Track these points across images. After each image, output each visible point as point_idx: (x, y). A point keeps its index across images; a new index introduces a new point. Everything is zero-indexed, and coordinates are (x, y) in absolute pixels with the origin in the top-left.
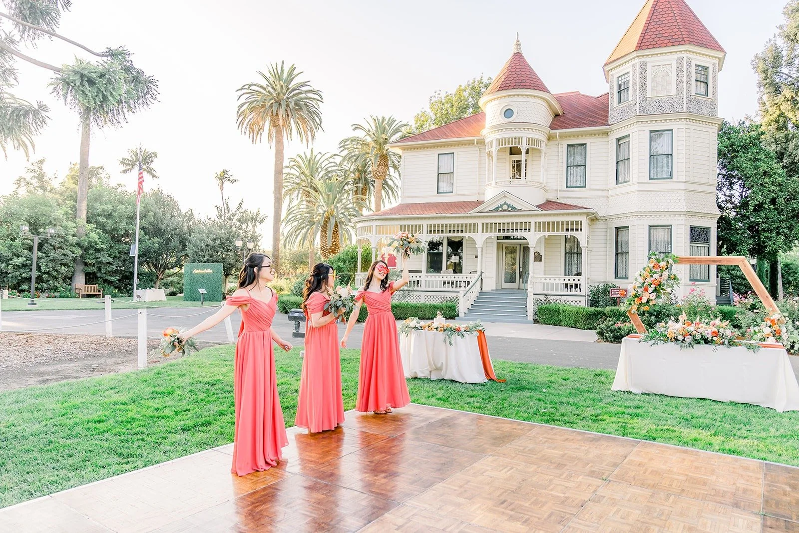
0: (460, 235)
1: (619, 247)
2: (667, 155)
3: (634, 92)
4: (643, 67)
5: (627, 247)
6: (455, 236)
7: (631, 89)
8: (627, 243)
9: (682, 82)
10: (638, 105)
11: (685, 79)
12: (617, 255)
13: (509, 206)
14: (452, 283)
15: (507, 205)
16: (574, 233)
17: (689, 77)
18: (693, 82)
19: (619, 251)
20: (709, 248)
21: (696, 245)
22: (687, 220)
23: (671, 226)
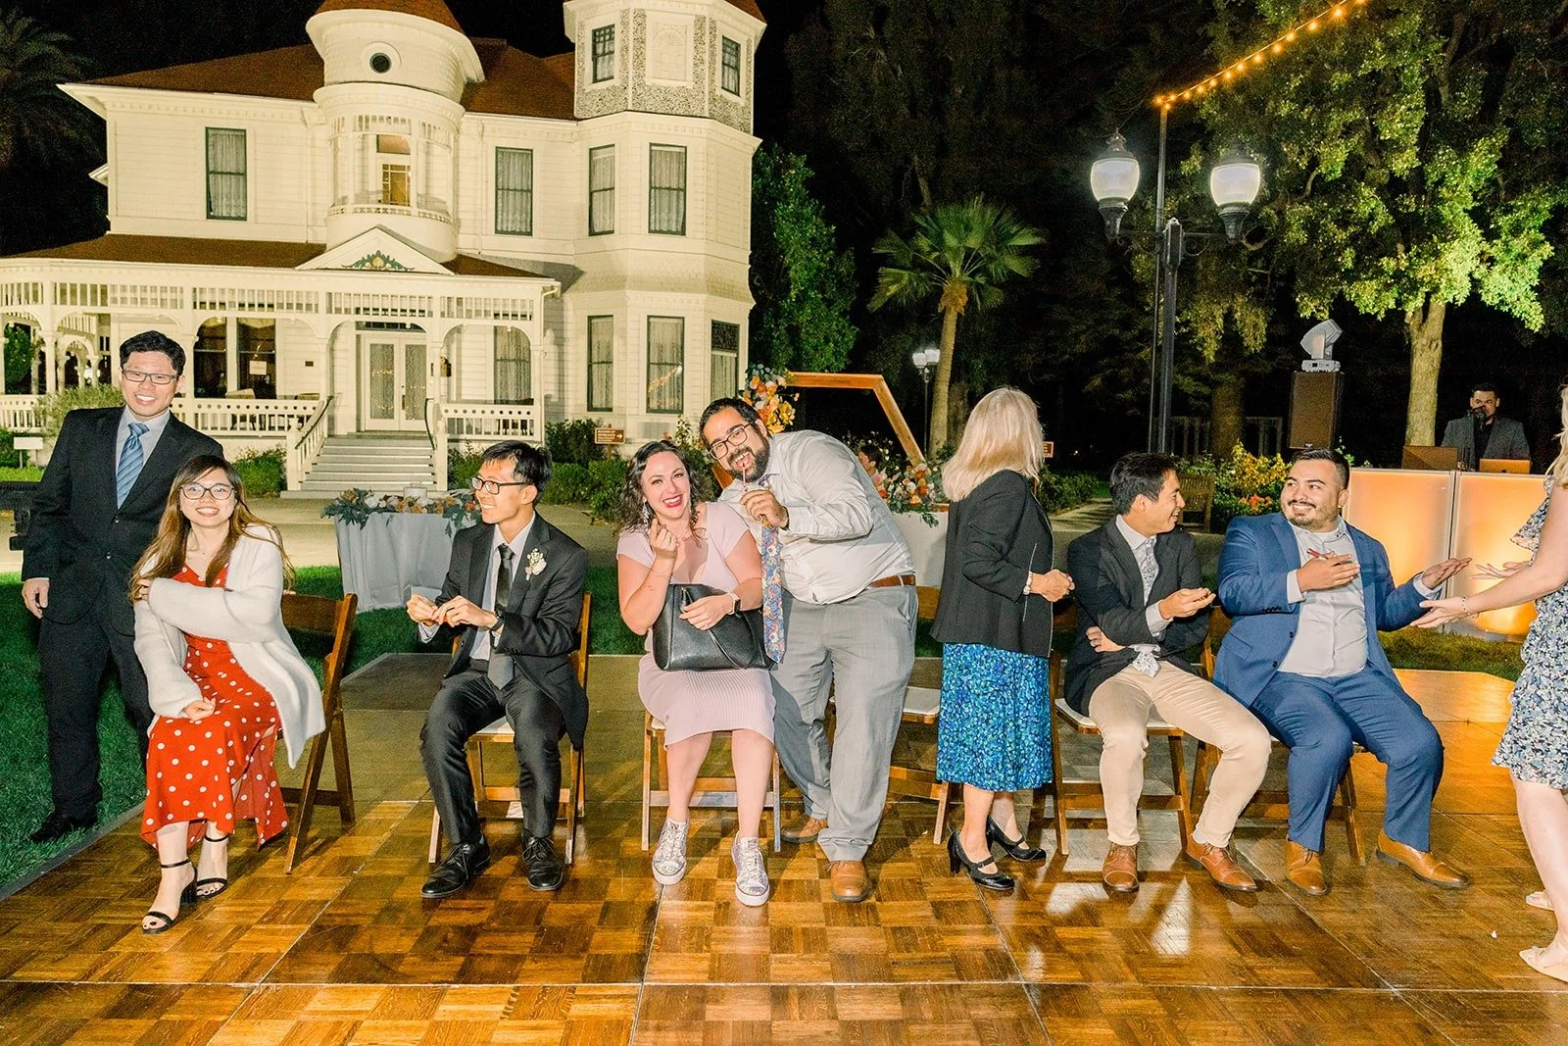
0: (266, 314)
1: (594, 352)
2: (678, 190)
3: (624, 63)
4: (639, 20)
5: (609, 354)
6: (255, 318)
7: (617, 55)
8: (609, 347)
9: (702, 62)
10: (630, 90)
11: (706, 57)
12: (590, 367)
13: (386, 260)
14: (253, 419)
15: (383, 257)
16: (519, 324)
17: (713, 54)
18: (719, 65)
19: (595, 360)
20: (737, 359)
21: (719, 353)
22: (707, 311)
23: (683, 318)
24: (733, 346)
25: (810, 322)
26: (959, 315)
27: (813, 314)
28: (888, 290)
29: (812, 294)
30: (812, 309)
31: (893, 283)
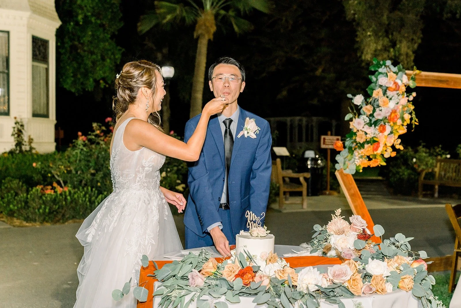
20: (47, 70)
21: (36, 64)
22: (29, 27)
23: (8, 32)
24: (45, 59)
25: (91, 42)
26: (209, 41)
27: (93, 35)
28: (164, 18)
29: (93, 19)
30: (92, 31)
31: (169, 13)
